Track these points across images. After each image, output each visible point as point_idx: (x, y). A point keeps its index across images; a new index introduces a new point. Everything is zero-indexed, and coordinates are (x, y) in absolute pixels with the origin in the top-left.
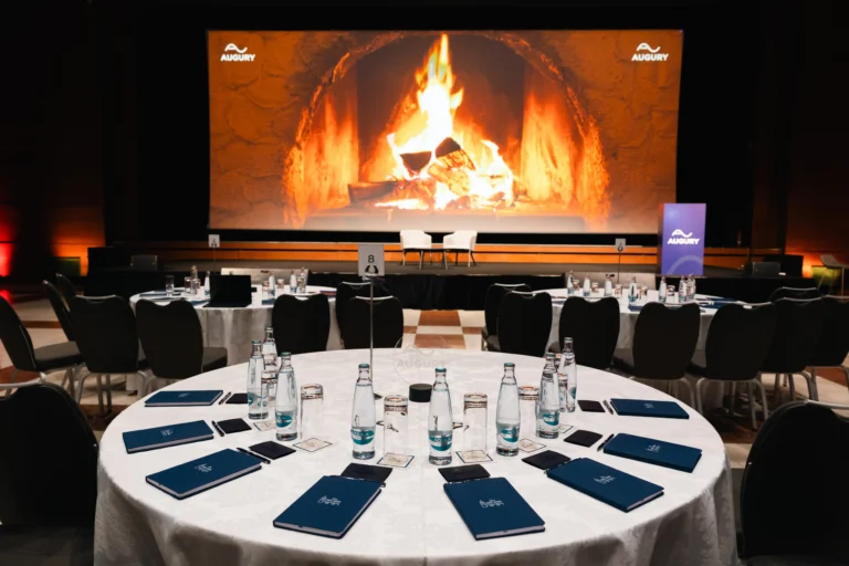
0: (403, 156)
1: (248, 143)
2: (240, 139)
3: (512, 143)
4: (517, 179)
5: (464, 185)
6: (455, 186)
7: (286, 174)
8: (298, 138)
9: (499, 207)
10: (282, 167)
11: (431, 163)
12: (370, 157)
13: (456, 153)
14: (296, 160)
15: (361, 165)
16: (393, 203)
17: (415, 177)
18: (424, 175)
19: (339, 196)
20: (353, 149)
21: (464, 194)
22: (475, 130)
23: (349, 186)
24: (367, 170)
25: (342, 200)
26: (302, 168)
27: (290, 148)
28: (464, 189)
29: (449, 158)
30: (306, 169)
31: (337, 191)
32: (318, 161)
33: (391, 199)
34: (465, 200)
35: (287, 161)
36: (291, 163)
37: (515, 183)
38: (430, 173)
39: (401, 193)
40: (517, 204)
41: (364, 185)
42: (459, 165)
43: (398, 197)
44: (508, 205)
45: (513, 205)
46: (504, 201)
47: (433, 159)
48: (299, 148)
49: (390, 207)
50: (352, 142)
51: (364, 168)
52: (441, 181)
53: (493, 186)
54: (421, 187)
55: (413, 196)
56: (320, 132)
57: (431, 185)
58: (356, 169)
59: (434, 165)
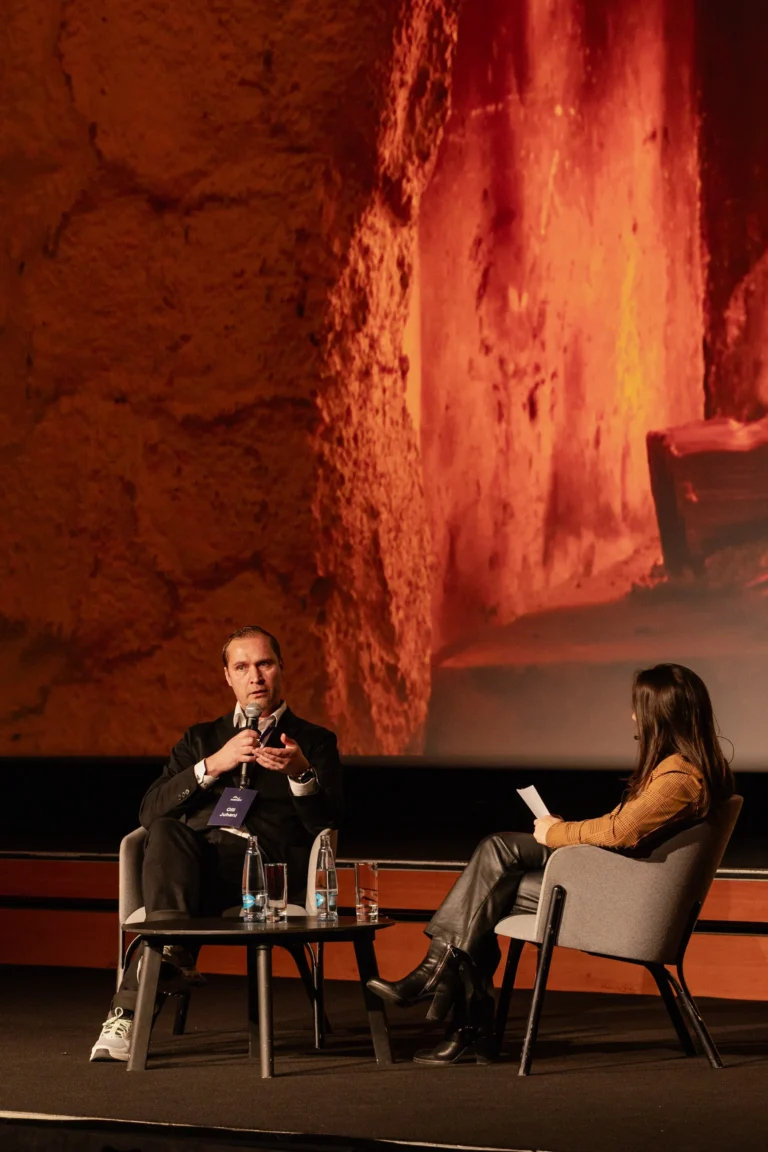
1: (161, 204)
2: (120, 179)
7: (336, 383)
8: (391, 147)
10: (316, 341)
14: (382, 290)
19: (606, 525)
20: (670, 191)
23: (656, 444)
25: (624, 546)
26: (411, 346)
27: (351, 223)
30: (433, 346)
31: (597, 486)
32: (490, 286)
35: (340, 303)
36: (361, 308)
41: (739, 434)
48: (400, 213)
50: (667, 138)
56: (496, 93)
58: (693, 324)
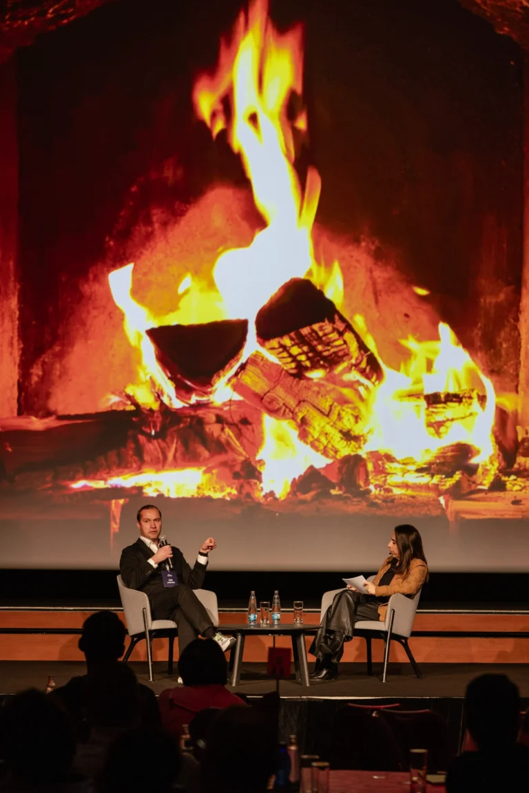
0: (154, 334)
3: (491, 299)
4: (510, 402)
5: (348, 423)
6: (318, 424)
9: (456, 493)
11: (246, 354)
12: (56, 338)
13: (324, 328)
15: (25, 366)
16: (126, 480)
17: (194, 399)
18: (222, 392)
21: (345, 450)
22: (379, 256)
24: (46, 378)
28: (348, 436)
29: (301, 341)
33: (123, 465)
34: (351, 467)
37: (502, 415)
38: (238, 388)
39: (152, 448)
40: (510, 480)
41: (37, 424)
42: (331, 361)
43: (139, 462)
44: (487, 482)
45: (498, 486)
46: (472, 470)
47: (252, 346)
49: (117, 492)
51: (37, 371)
52: (273, 412)
53: (437, 426)
54: (214, 429)
55: (188, 458)
57: (245, 424)
58: (12, 374)
59: (253, 361)
